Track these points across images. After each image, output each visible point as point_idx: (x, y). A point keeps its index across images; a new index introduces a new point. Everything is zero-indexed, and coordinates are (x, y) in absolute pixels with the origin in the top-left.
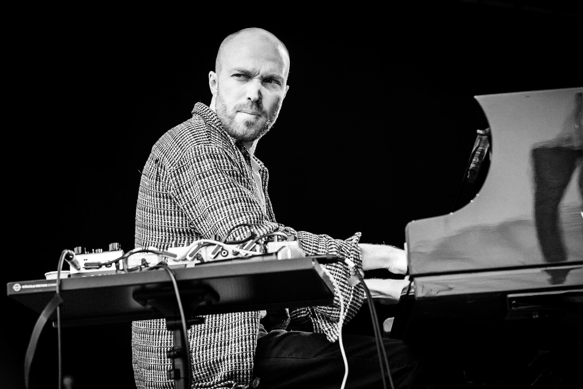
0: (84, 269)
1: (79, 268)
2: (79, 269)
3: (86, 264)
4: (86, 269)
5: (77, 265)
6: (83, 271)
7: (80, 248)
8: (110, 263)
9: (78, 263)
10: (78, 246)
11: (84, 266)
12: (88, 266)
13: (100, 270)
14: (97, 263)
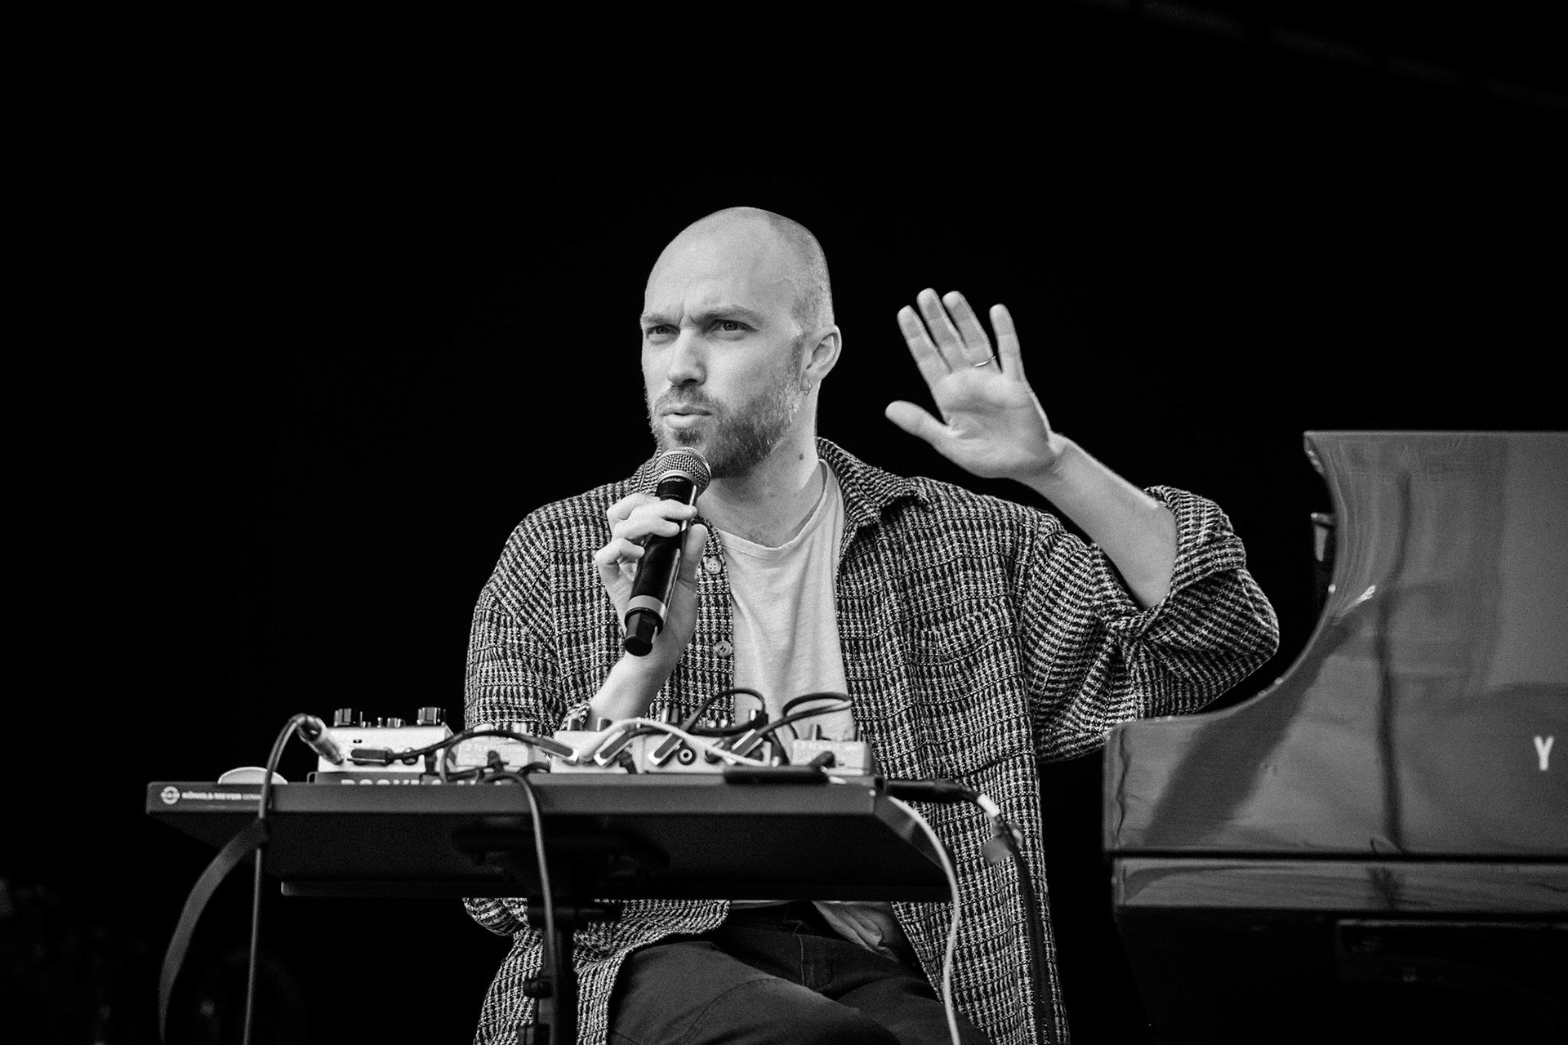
0: (351, 763)
1: (339, 759)
2: (340, 763)
3: (356, 753)
4: (357, 764)
5: (334, 752)
6: (348, 767)
7: (348, 712)
8: (415, 754)
9: (334, 746)
10: (344, 707)
11: (350, 757)
12: (360, 756)
13: (391, 769)
14: (381, 752)
